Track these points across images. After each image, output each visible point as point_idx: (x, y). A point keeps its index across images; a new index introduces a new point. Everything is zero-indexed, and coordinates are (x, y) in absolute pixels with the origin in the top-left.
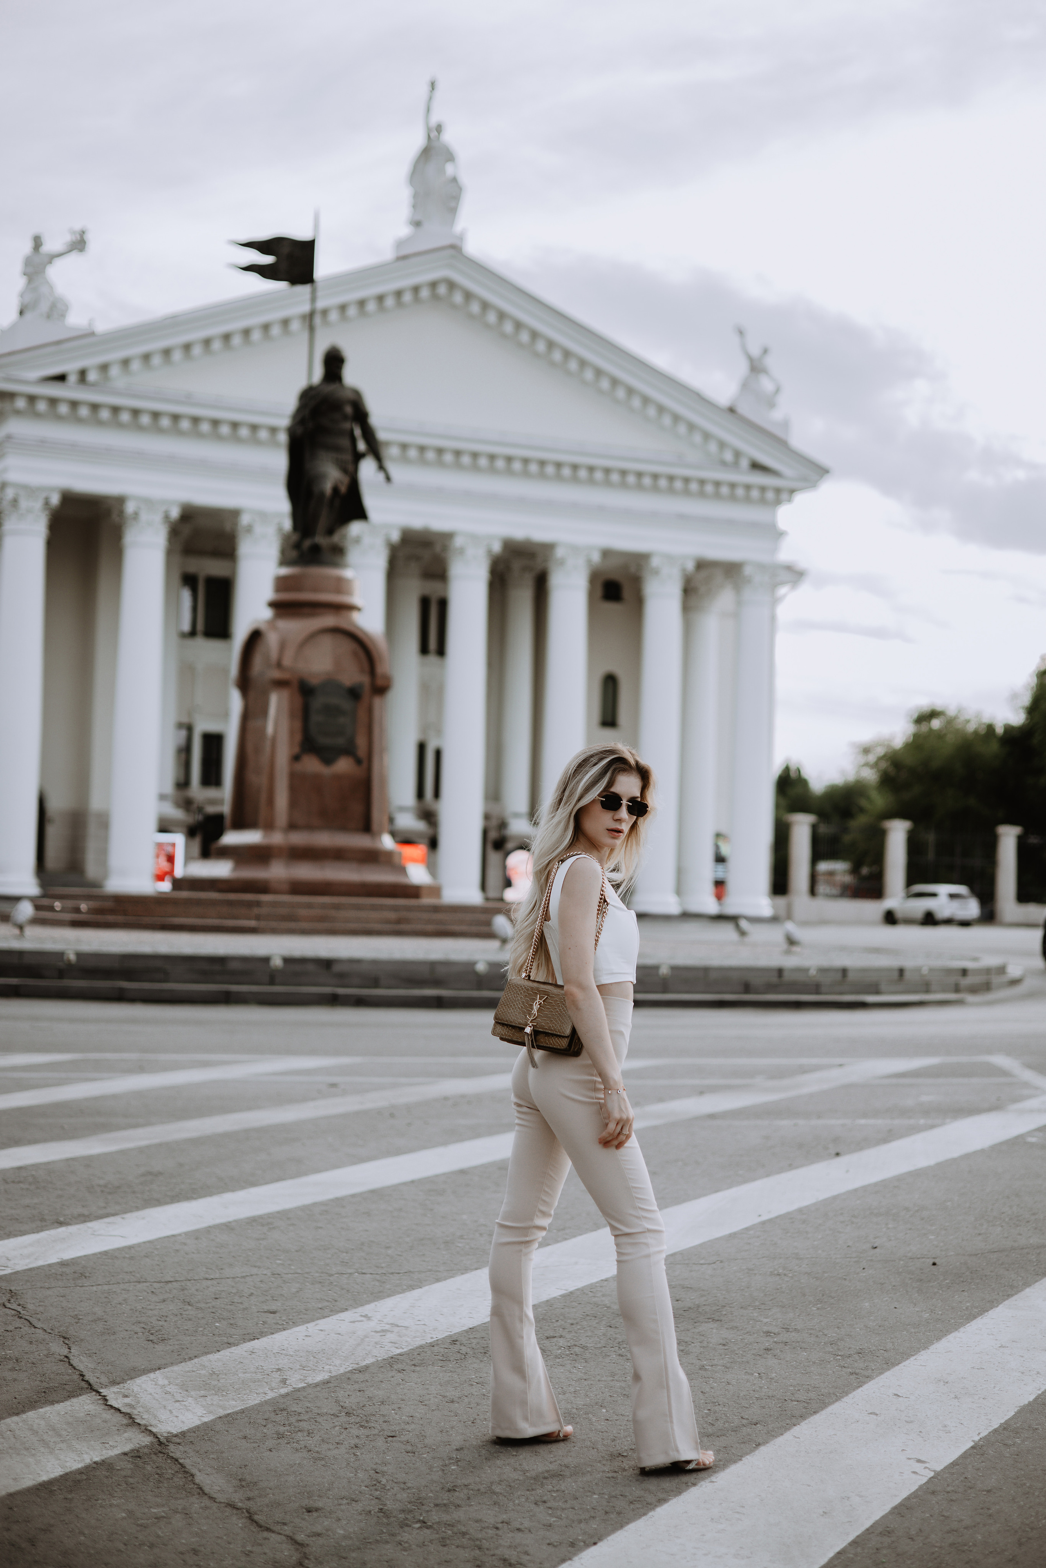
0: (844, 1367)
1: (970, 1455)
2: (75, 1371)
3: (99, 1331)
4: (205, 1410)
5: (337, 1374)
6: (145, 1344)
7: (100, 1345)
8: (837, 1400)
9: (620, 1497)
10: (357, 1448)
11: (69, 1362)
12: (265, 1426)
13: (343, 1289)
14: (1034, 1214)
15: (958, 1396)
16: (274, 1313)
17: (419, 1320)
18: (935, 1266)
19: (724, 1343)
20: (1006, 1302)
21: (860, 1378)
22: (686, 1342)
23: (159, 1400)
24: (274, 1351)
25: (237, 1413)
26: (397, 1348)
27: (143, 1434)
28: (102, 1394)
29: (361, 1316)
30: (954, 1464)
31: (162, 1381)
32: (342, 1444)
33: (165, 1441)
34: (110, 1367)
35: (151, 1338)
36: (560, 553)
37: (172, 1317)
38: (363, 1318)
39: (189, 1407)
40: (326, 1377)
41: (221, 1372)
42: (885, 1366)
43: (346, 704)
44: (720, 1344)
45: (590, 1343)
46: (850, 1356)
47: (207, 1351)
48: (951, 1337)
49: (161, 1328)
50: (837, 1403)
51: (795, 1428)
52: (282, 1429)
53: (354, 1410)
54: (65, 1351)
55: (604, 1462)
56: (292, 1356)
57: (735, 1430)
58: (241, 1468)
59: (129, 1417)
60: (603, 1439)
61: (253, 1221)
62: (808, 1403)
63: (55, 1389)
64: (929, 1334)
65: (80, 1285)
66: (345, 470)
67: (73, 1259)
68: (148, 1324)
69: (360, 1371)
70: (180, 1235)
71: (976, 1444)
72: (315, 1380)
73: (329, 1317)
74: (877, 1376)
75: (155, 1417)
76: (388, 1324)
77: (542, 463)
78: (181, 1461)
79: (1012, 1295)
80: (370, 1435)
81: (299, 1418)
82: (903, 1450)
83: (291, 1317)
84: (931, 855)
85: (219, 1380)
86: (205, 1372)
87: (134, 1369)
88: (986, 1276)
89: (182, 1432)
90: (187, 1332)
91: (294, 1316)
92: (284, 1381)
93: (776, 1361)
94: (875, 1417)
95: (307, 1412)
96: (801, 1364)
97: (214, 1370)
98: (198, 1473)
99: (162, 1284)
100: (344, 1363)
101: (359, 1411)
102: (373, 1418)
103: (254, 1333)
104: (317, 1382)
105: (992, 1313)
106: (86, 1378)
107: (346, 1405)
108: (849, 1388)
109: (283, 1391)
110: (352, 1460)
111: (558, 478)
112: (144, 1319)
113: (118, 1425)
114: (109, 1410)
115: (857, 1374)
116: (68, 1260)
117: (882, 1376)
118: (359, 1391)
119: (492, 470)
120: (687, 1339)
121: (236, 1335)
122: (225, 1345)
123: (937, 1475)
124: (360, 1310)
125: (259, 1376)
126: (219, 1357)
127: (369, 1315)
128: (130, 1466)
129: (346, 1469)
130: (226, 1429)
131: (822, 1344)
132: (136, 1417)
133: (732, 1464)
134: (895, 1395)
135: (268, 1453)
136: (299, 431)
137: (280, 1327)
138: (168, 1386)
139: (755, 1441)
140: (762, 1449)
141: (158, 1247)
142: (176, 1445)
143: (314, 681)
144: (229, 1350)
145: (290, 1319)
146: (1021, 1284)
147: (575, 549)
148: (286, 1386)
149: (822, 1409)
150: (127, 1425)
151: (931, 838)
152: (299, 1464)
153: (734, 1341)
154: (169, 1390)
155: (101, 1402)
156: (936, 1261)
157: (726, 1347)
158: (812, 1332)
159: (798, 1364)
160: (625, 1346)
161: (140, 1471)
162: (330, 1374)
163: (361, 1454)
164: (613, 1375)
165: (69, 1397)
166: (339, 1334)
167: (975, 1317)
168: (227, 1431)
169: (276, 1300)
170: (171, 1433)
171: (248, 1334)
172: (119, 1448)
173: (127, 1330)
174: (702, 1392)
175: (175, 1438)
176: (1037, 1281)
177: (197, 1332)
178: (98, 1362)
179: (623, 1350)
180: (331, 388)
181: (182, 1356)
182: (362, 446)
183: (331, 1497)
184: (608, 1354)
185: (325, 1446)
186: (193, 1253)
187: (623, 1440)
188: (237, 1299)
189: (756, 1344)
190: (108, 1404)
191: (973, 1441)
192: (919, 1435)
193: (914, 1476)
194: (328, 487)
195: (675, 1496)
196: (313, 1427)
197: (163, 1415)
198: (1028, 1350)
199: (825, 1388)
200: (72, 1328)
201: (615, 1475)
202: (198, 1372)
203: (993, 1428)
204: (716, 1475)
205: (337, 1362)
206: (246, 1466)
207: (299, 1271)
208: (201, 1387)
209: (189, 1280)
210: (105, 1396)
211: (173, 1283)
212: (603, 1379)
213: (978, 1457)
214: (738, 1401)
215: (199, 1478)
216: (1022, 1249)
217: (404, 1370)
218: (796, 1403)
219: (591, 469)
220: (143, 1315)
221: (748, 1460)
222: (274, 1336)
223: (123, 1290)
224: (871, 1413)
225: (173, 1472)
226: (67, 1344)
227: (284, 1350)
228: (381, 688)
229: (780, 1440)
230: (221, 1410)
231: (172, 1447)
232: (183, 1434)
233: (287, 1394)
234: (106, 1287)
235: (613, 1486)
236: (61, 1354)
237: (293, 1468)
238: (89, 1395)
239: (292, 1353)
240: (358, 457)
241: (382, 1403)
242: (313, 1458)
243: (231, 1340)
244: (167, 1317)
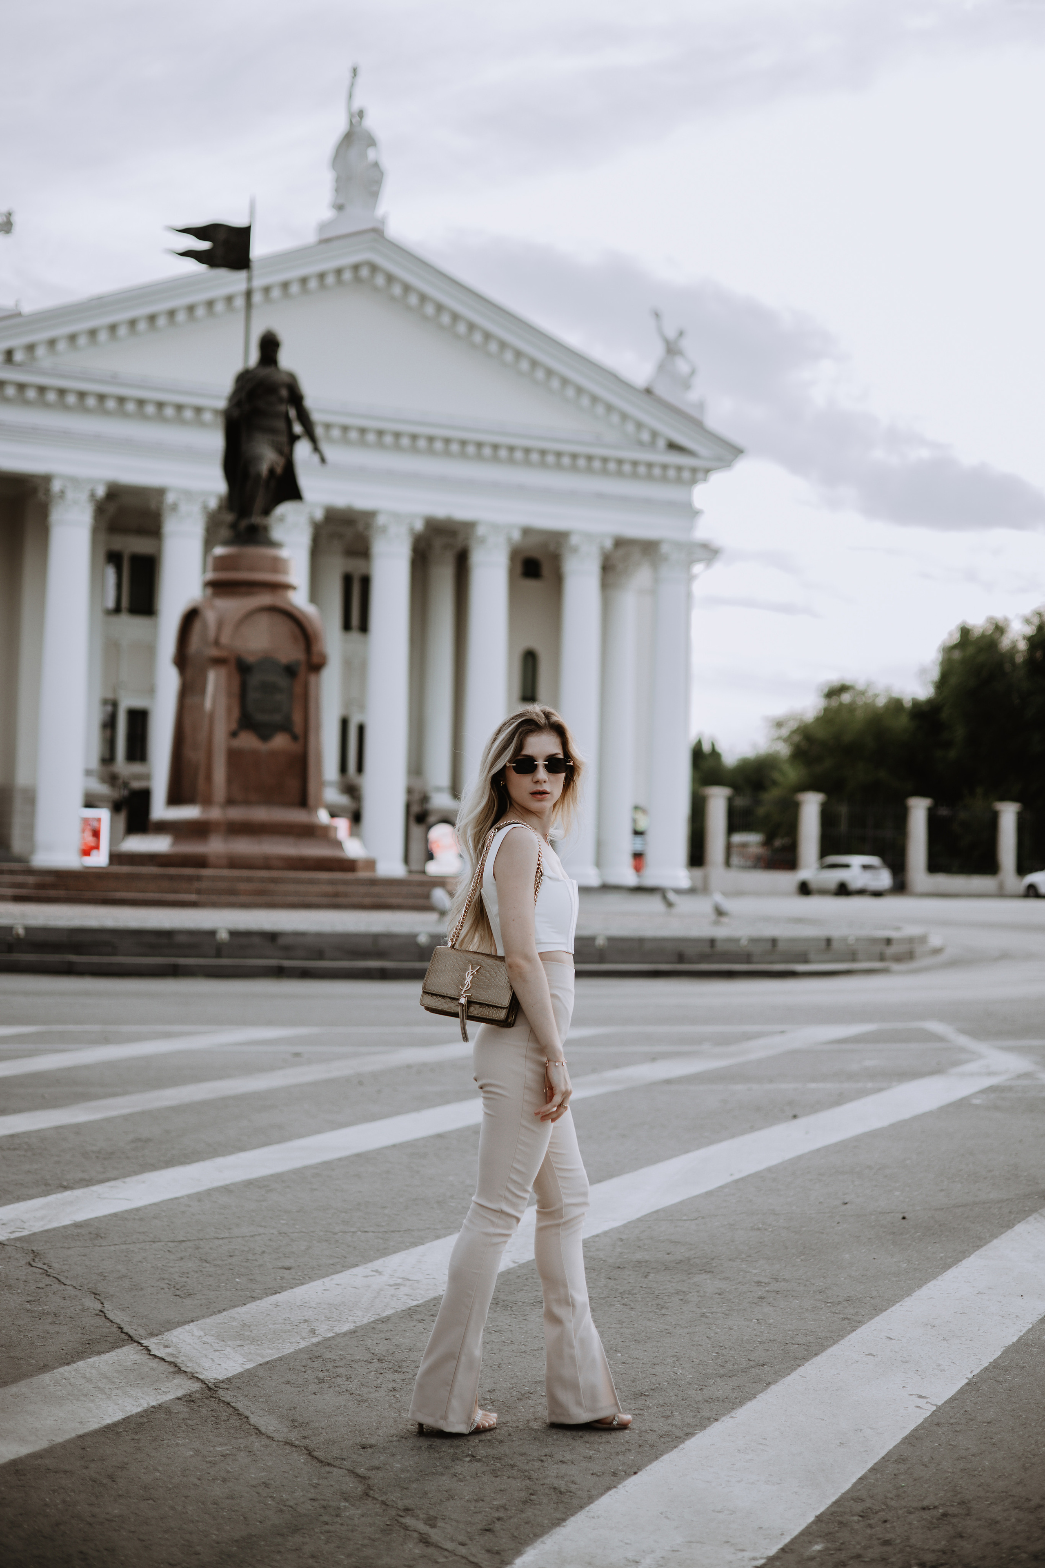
0: (836, 1313)
1: (967, 1391)
2: (113, 1324)
3: (126, 1287)
4: (244, 1358)
5: (361, 1324)
6: (173, 1299)
7: (130, 1300)
8: (834, 1343)
9: (650, 1431)
10: (395, 1391)
11: (105, 1316)
12: (304, 1372)
13: (349, 1246)
14: (990, 1171)
15: (947, 1338)
16: (289, 1269)
17: (428, 1275)
18: (905, 1220)
19: (719, 1292)
20: (977, 1253)
21: (853, 1324)
22: (684, 1292)
23: (199, 1349)
24: (298, 1304)
25: (275, 1360)
26: (413, 1300)
27: (191, 1381)
28: (144, 1345)
29: (373, 1271)
30: (953, 1399)
31: (198, 1333)
32: (381, 1387)
33: (213, 1387)
34: (145, 1320)
35: (178, 1293)
36: (481, 531)
37: (193, 1273)
38: (374, 1273)
39: (229, 1356)
40: (352, 1327)
41: (252, 1324)
42: (874, 1312)
43: (282, 681)
44: (716, 1294)
45: (593, 1294)
46: (839, 1303)
47: (233, 1304)
48: (931, 1284)
49: (185, 1284)
50: (835, 1345)
51: (800, 1368)
52: (321, 1375)
53: (384, 1356)
54: (99, 1306)
55: (629, 1401)
56: (315, 1309)
57: (745, 1371)
58: (290, 1410)
59: (174, 1365)
60: (624, 1380)
61: (249, 1184)
62: (808, 1346)
63: (98, 1341)
64: (909, 1282)
65: (99, 1245)
66: (280, 452)
67: (85, 1221)
68: (171, 1281)
69: (383, 1322)
70: (182, 1197)
71: (970, 1381)
72: (342, 1330)
73: (341, 1272)
74: (868, 1321)
75: (199, 1365)
76: (399, 1278)
77: (463, 443)
78: (233, 1404)
79: (982, 1246)
80: (406, 1379)
81: (335, 1365)
82: (904, 1387)
83: (305, 1273)
84: (843, 827)
85: (251, 1331)
86: (236, 1323)
87: (168, 1322)
88: (954, 1228)
89: (227, 1378)
90: (210, 1287)
91: (309, 1272)
92: (313, 1331)
93: (771, 1308)
94: (872, 1357)
95: (341, 1359)
96: (795, 1310)
97: (245, 1322)
98: (251, 1416)
99: (176, 1244)
100: (366, 1314)
101: (390, 1358)
102: (404, 1364)
103: (274, 1288)
104: (345, 1332)
105: (966, 1263)
106: (125, 1330)
107: (376, 1352)
108: (843, 1332)
109: (315, 1340)
110: (393, 1401)
111: (479, 457)
112: (166, 1276)
113: (165, 1373)
114: (154, 1359)
115: (849, 1319)
116: (80, 1222)
117: (873, 1321)
118: (386, 1339)
119: (414, 449)
120: (684, 1289)
121: (258, 1290)
122: (250, 1299)
123: (939, 1409)
124: (370, 1265)
125: (288, 1327)
126: (246, 1309)
127: (380, 1270)
128: (185, 1409)
129: (389, 1410)
130: (269, 1375)
131: (812, 1292)
132: (181, 1365)
133: (748, 1401)
134: (888, 1337)
135: (313, 1396)
136: (236, 413)
137: (298, 1282)
138: (205, 1337)
139: (765, 1381)
140: (773, 1387)
141: (164, 1209)
142: (224, 1390)
143: (251, 659)
144: (254, 1303)
145: (305, 1275)
146: (988, 1235)
147: (495, 527)
148: (316, 1335)
149: (823, 1351)
150: (174, 1373)
151: (843, 810)
152: (344, 1406)
153: (728, 1290)
154: (206, 1340)
155: (144, 1352)
156: (906, 1215)
157: (722, 1296)
158: (799, 1281)
159: (792, 1311)
160: (627, 1296)
161: (197, 1414)
162: (355, 1325)
163: (401, 1396)
164: (621, 1322)
165: (113, 1348)
166: (355, 1288)
167: (950, 1267)
168: (270, 1377)
169: (288, 1257)
170: (217, 1380)
171: (269, 1289)
172: (171, 1393)
173: (153, 1286)
174: (707, 1337)
175: (222, 1384)
176: (1002, 1233)
177: (220, 1287)
178: (133, 1315)
179: (626, 1299)
180: (267, 371)
181: (211, 1309)
182: (298, 429)
183: (381, 1435)
184: (613, 1303)
185: (365, 1390)
186: (199, 1214)
187: (643, 1381)
188: (250, 1256)
189: (749, 1293)
190: (151, 1353)
191: (967, 1378)
192: (916, 1373)
193: (918, 1410)
194: (264, 468)
195: (701, 1430)
196: (350, 1372)
197: (206, 1364)
198: (1005, 1296)
199: (822, 1332)
200: (99, 1285)
201: (641, 1412)
202: (229, 1324)
203: (984, 1367)
204: (735, 1411)
205: (360, 1313)
206: (295, 1408)
207: (304, 1230)
208: (236, 1338)
209: (202, 1240)
210: (146, 1347)
211: (186, 1242)
212: (612, 1326)
213: (974, 1392)
214: (743, 1345)
215: (253, 1419)
216: (984, 1203)
217: (424, 1320)
218: (797, 1346)
219: (511, 449)
220: (165, 1272)
221: (761, 1397)
222: (294, 1290)
223: (140, 1249)
224: (868, 1355)
225: (227, 1415)
226: (99, 1300)
227: (306, 1303)
228: (316, 666)
229: (788, 1379)
230: (260, 1358)
231: (221, 1392)
232: (229, 1380)
233: (319, 1343)
234: (124, 1247)
235: (641, 1422)
236: (96, 1309)
237: (340, 1409)
238: (131, 1345)
239: (314, 1306)
240: (293, 439)
241: (410, 1350)
242: (356, 1400)
243: (255, 1295)
244: (188, 1273)
